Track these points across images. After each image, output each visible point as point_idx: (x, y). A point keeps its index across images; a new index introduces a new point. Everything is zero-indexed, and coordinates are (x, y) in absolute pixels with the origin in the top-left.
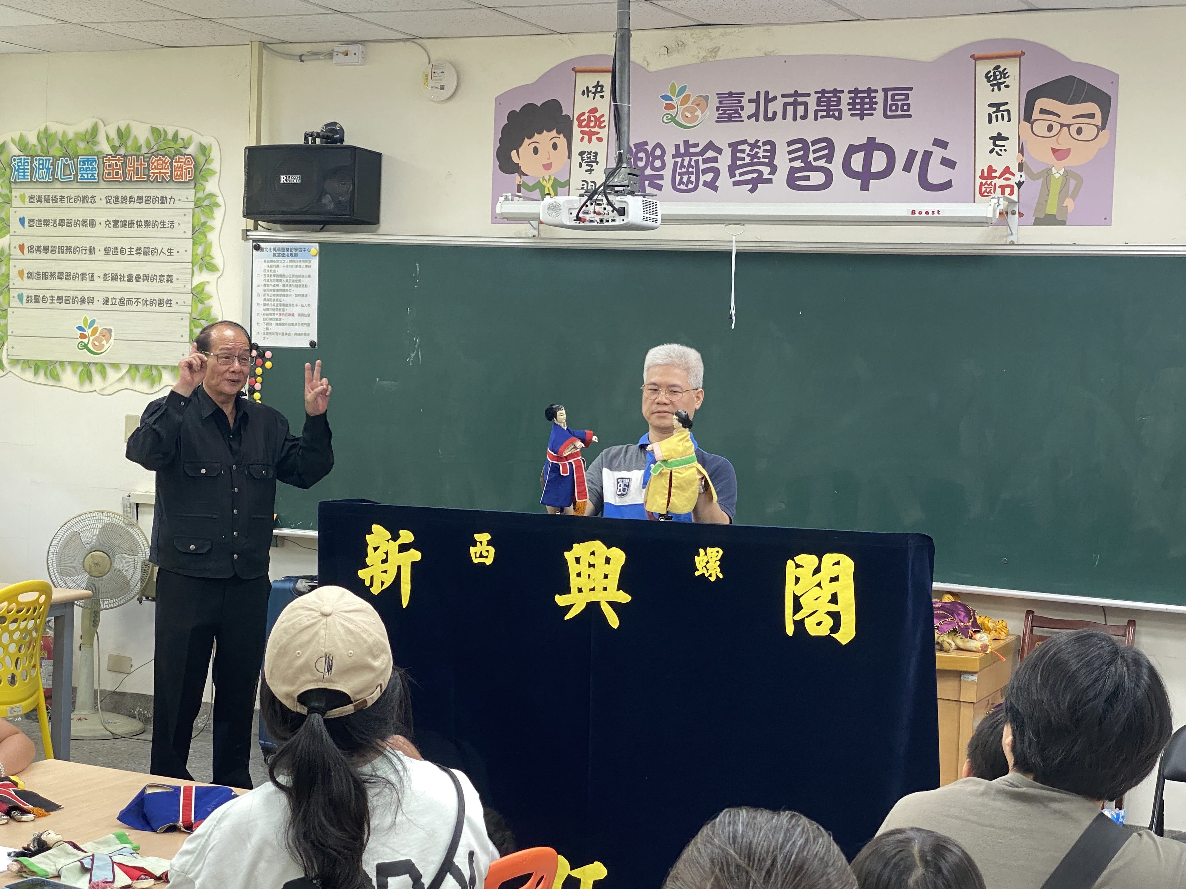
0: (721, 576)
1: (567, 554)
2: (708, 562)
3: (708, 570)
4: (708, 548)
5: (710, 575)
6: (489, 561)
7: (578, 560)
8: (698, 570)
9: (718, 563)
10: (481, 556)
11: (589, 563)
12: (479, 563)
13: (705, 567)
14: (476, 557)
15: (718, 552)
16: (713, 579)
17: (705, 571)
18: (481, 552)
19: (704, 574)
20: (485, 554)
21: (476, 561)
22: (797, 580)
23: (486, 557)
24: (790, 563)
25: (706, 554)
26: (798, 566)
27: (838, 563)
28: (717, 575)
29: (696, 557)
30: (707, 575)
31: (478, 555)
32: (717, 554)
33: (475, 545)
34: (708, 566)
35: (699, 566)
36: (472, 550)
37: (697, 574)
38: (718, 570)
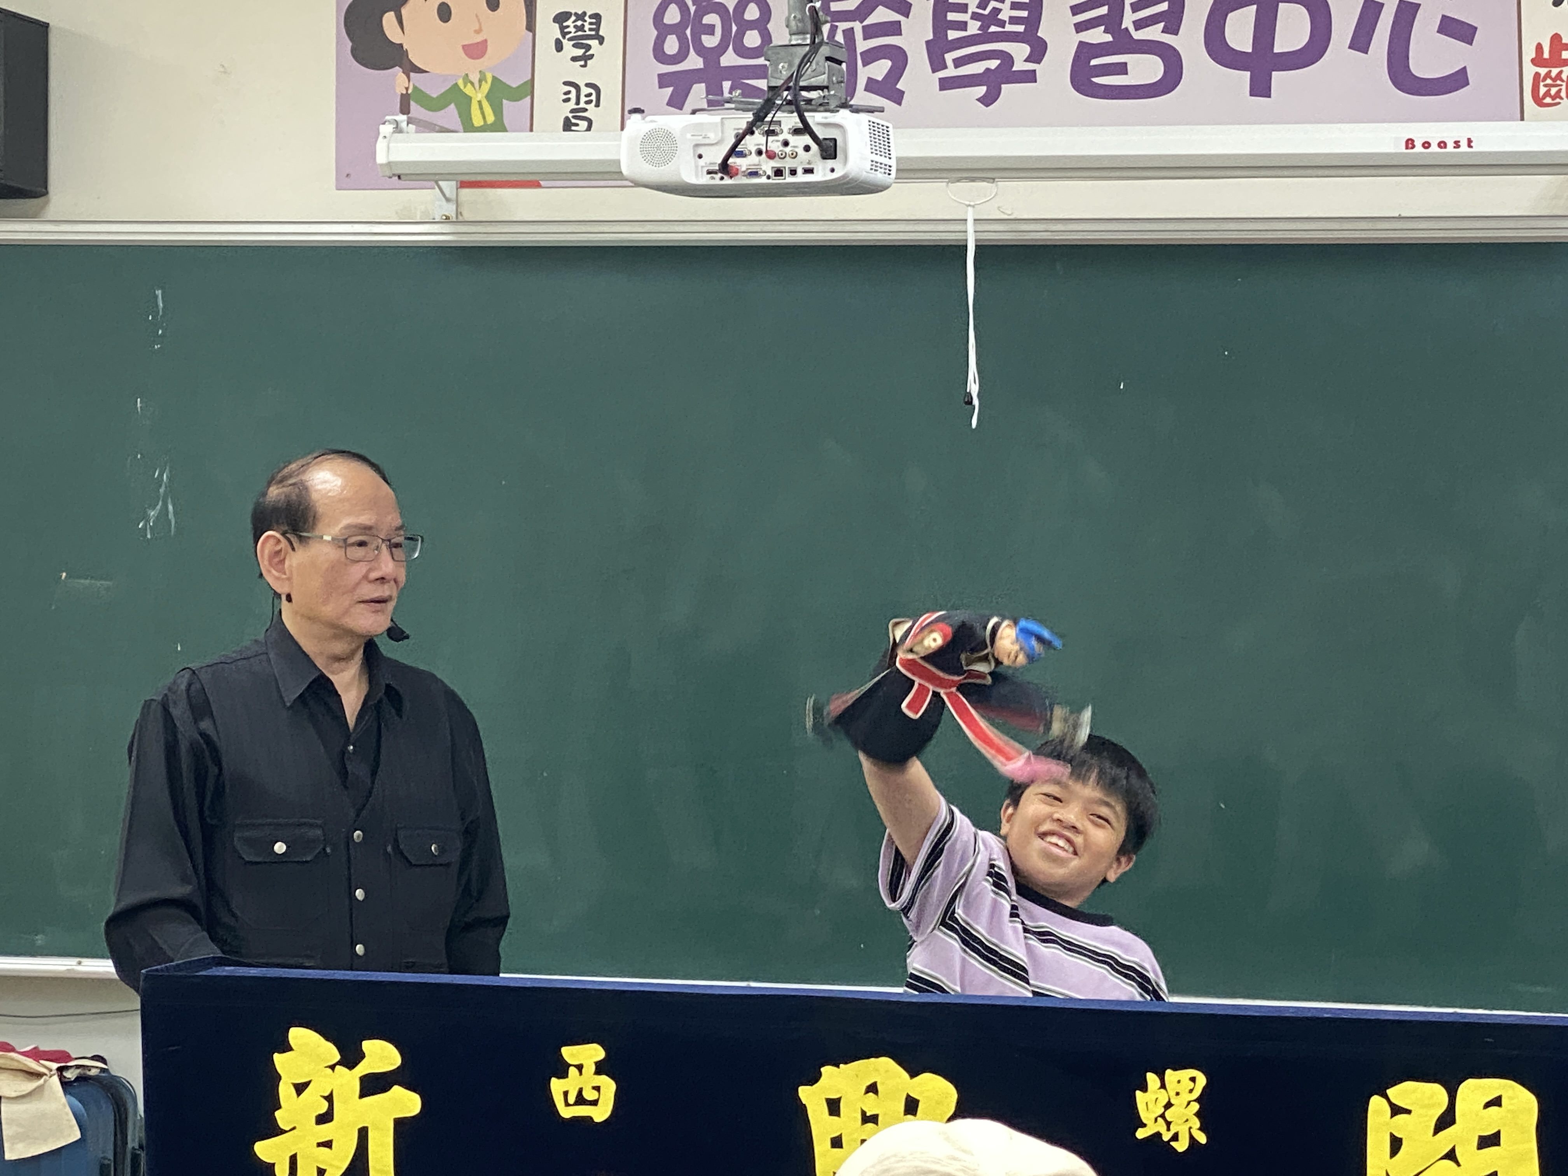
0: (1202, 1139)
1: (804, 1093)
2: (1169, 1105)
3: (1168, 1124)
4: (1169, 1072)
5: (1175, 1138)
6: (601, 1113)
7: (834, 1107)
8: (1144, 1125)
9: (1196, 1107)
10: (581, 1100)
11: (863, 1113)
12: (575, 1120)
13: (1163, 1116)
14: (567, 1104)
15: (1193, 1079)
16: (1181, 1146)
17: (1161, 1127)
18: (580, 1091)
19: (1158, 1135)
20: (589, 1095)
21: (566, 1113)
22: (1396, 1144)
23: (595, 1103)
24: (1376, 1103)
25: (1163, 1086)
26: (1396, 1110)
27: (1496, 1102)
28: (1192, 1137)
29: (1138, 1093)
30: (1166, 1137)
31: (572, 1099)
32: (1192, 1084)
33: (563, 1074)
34: (1169, 1115)
35: (1145, 1115)
36: (557, 1086)
37: (1141, 1134)
38: (1196, 1123)
